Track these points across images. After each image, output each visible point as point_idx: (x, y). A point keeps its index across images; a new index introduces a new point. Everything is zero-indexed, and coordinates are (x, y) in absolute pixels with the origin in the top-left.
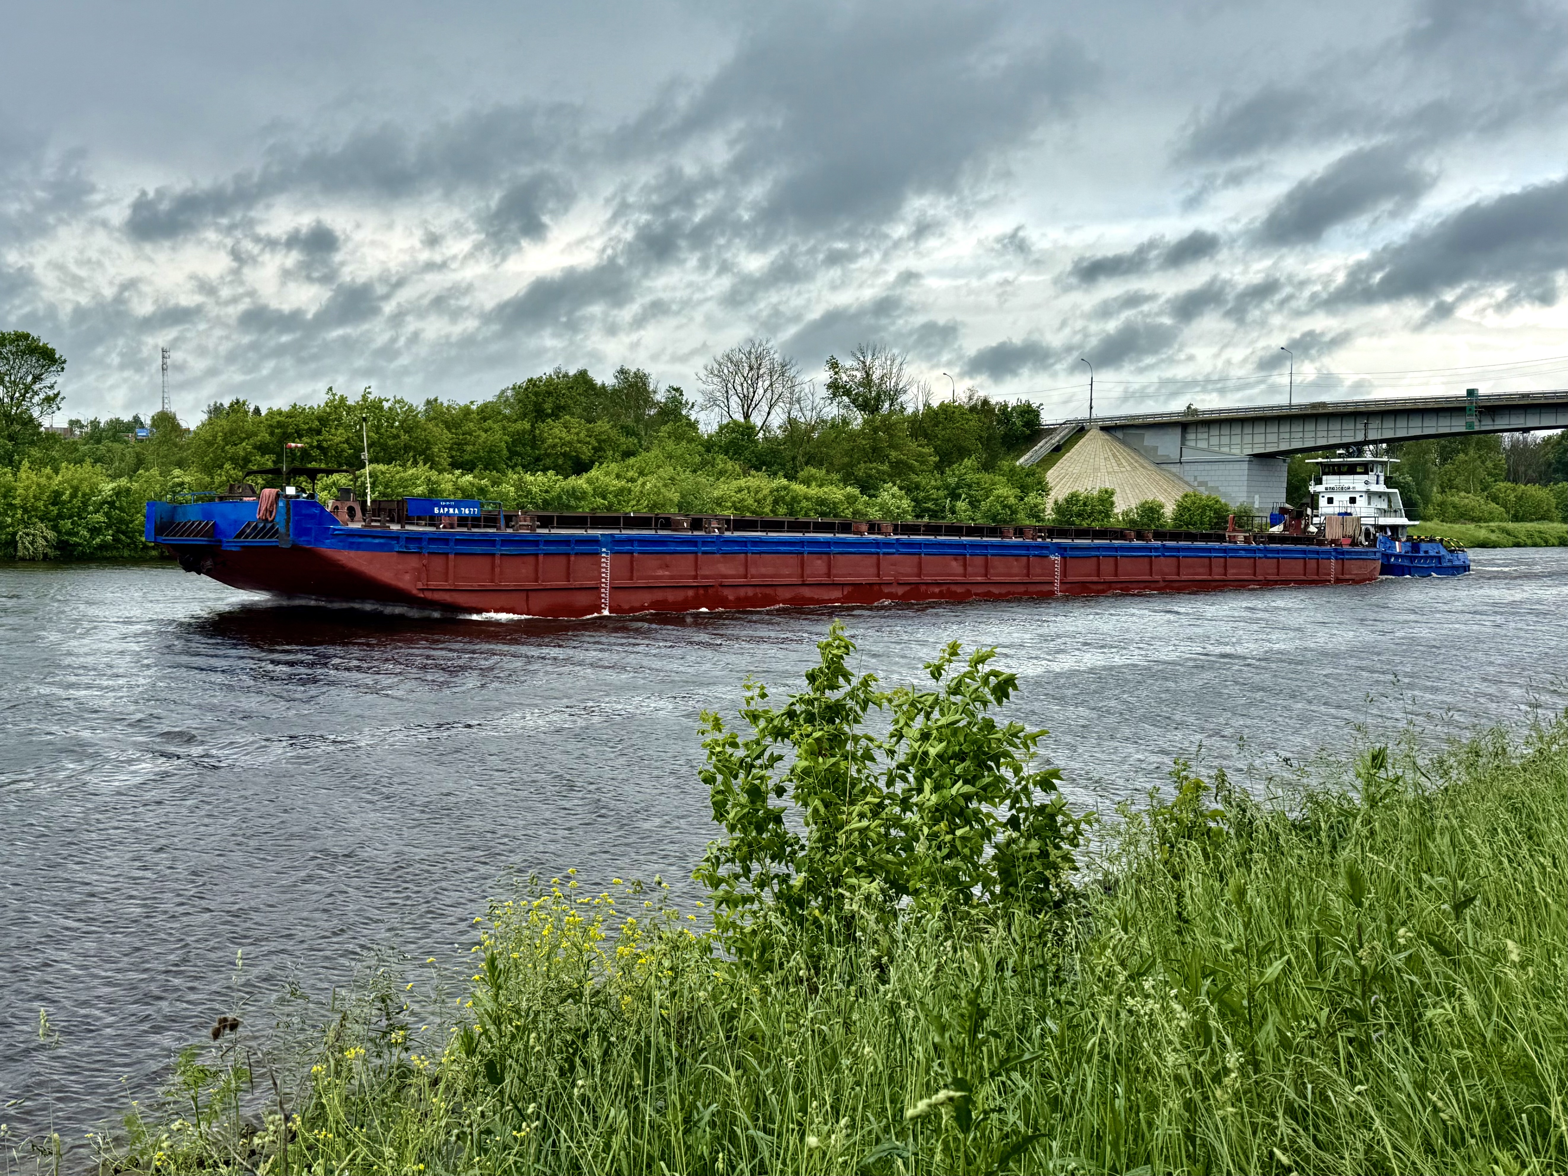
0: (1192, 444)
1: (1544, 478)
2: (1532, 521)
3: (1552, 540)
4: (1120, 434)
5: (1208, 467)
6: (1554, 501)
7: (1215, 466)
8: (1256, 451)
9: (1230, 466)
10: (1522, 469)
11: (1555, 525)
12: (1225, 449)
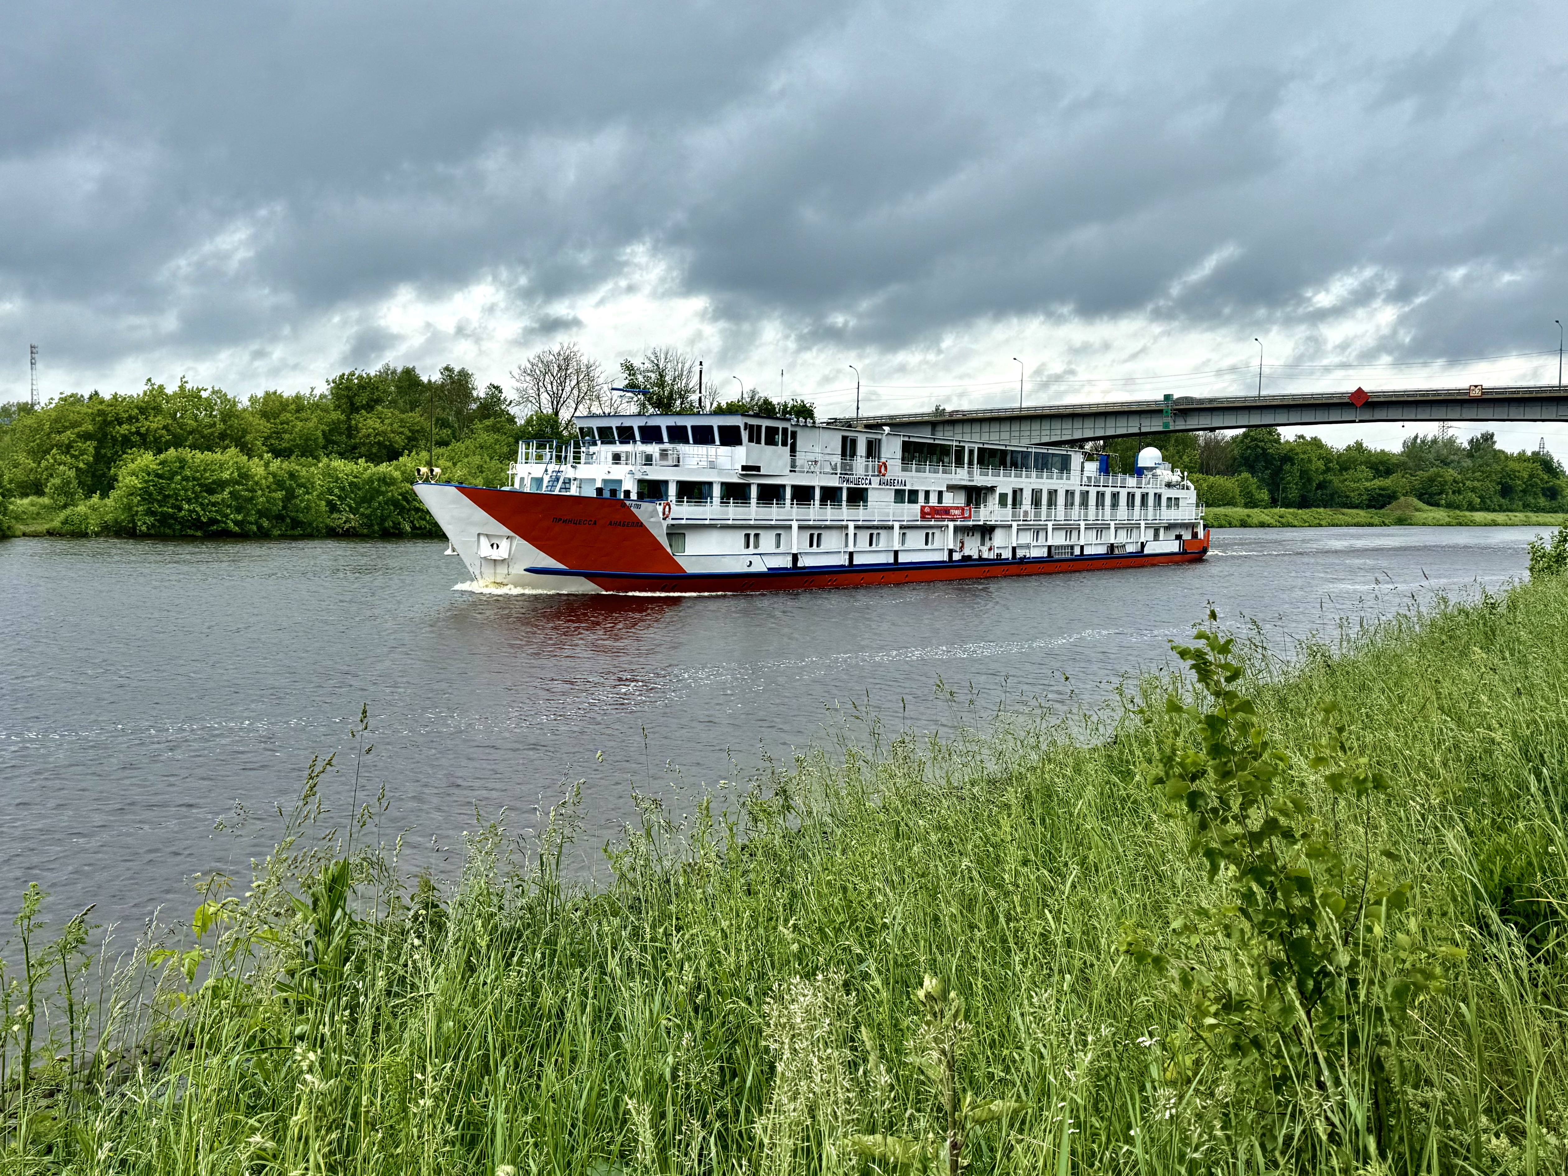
1: (1231, 470)
2: (1219, 506)
3: (1235, 522)
6: (1237, 490)
10: (1212, 463)
11: (1238, 509)
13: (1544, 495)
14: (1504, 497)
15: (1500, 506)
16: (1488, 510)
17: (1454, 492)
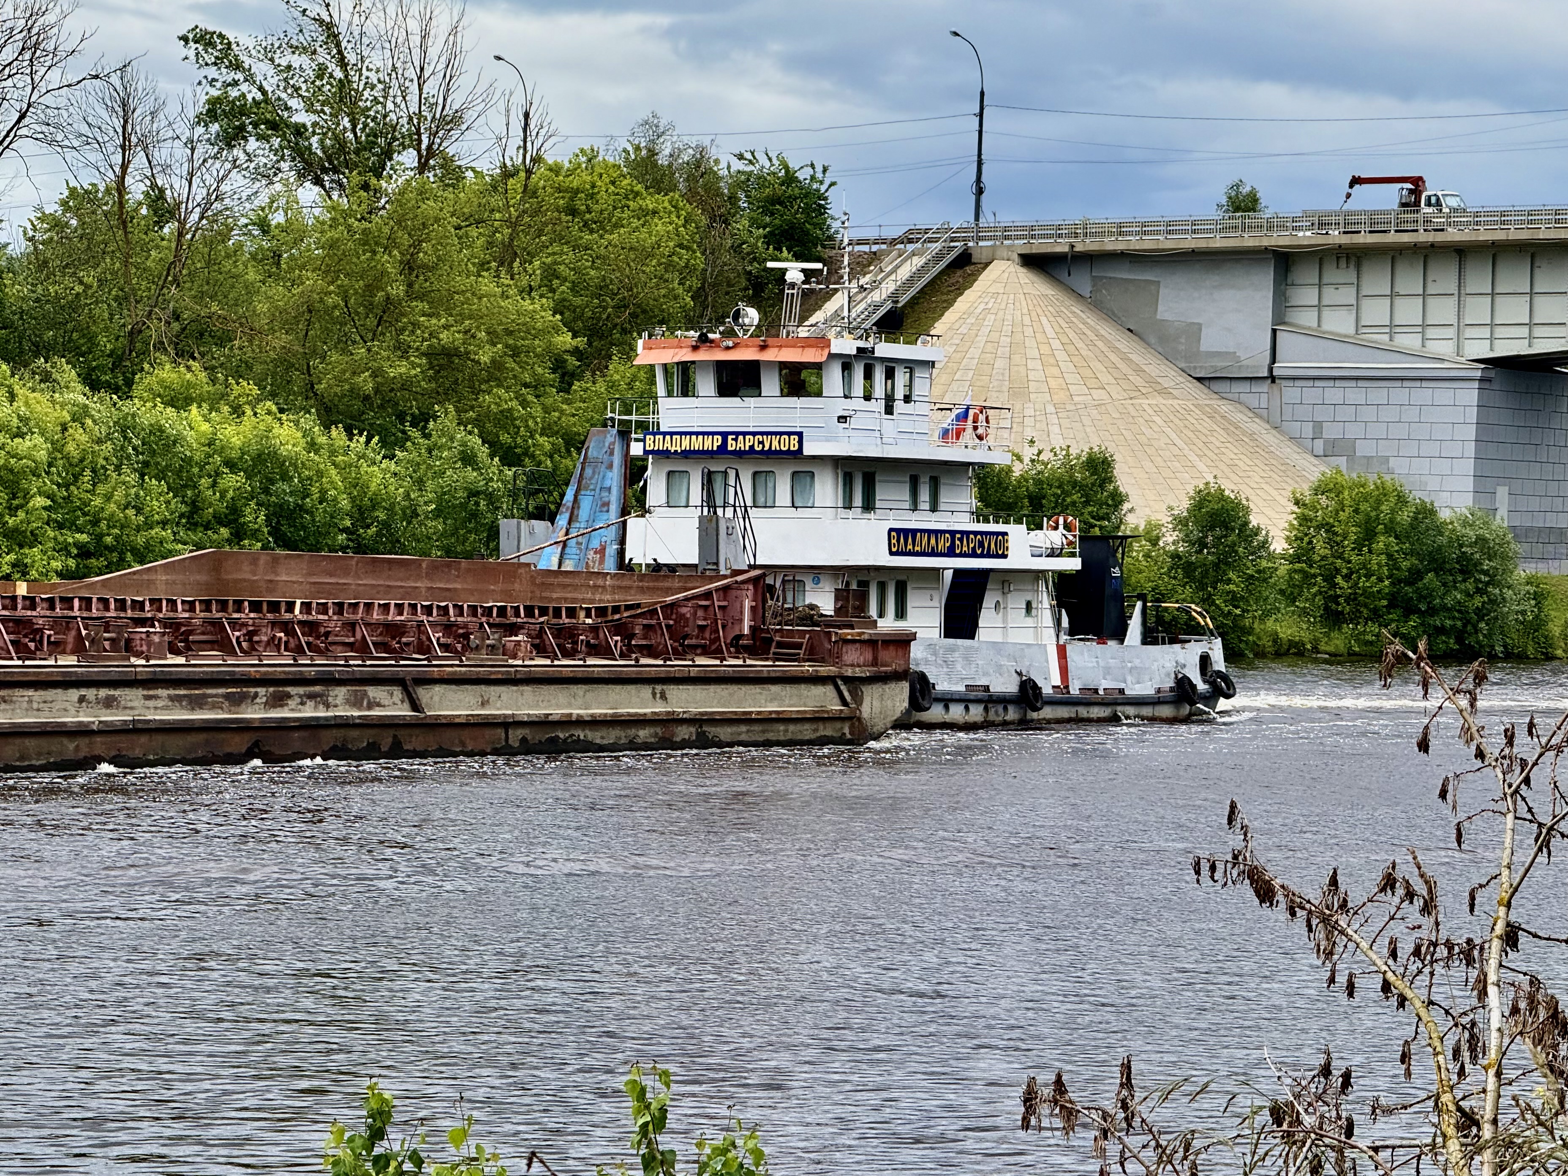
0: (1308, 319)
4: (1083, 281)
5: (1355, 394)
7: (1378, 394)
8: (1504, 350)
9: (1423, 394)
12: (1409, 341)
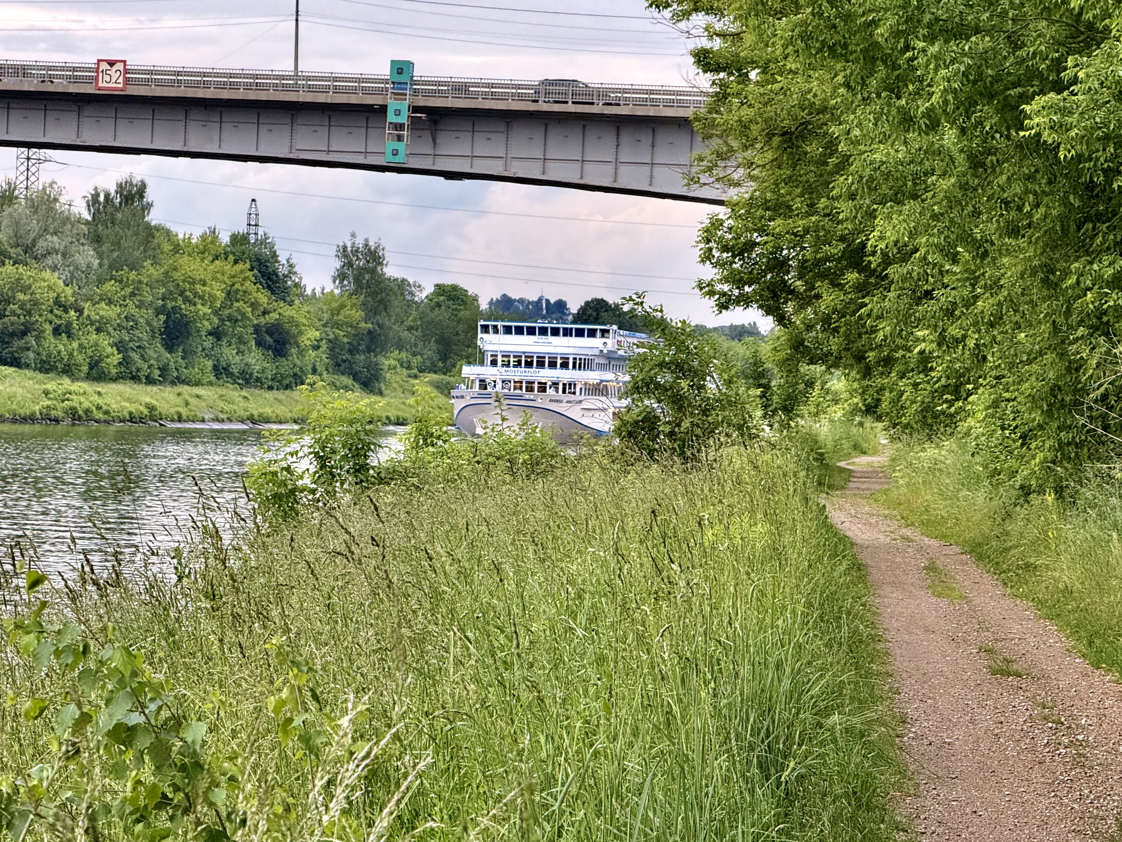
13: (259, 343)
14: (170, 348)
15: (164, 370)
16: (135, 378)
17: (57, 331)
